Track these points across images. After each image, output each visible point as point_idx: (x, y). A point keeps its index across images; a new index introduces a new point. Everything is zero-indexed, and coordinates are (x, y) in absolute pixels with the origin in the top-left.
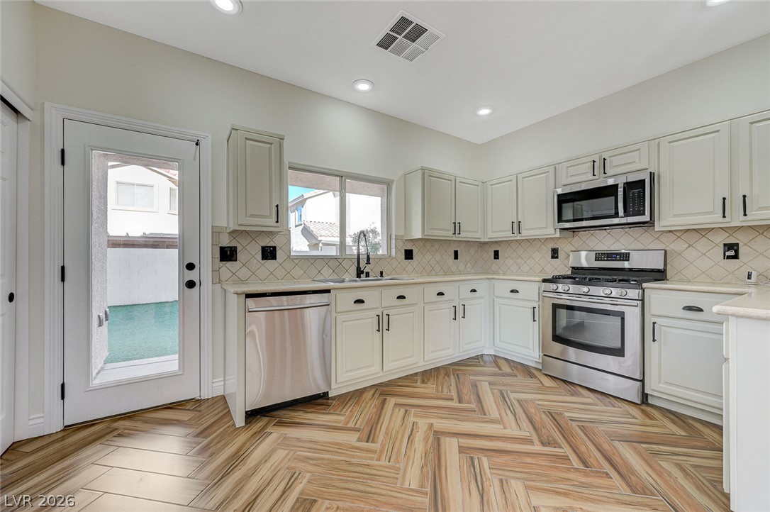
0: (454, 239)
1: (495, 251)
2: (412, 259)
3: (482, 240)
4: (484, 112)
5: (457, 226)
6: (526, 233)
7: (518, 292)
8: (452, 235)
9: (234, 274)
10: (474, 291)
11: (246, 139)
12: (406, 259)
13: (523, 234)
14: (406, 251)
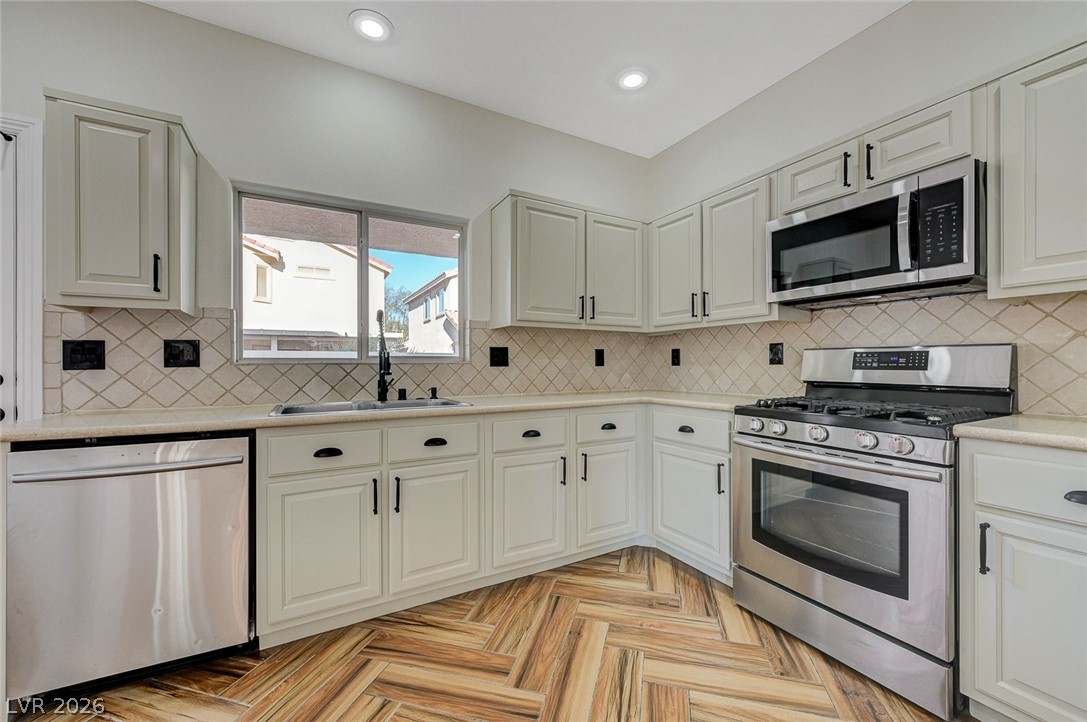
0: (583, 327)
1: (673, 351)
2: (506, 364)
3: (645, 330)
4: (633, 81)
5: (589, 303)
6: (718, 315)
7: (692, 431)
8: (577, 320)
9: (97, 394)
10: (612, 427)
11: (81, 119)
12: (492, 365)
13: (711, 317)
14: (493, 350)
